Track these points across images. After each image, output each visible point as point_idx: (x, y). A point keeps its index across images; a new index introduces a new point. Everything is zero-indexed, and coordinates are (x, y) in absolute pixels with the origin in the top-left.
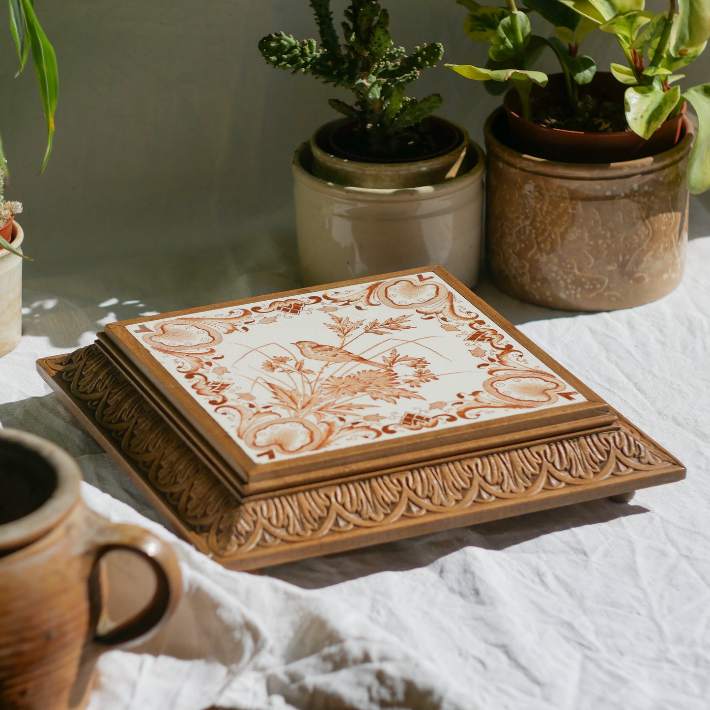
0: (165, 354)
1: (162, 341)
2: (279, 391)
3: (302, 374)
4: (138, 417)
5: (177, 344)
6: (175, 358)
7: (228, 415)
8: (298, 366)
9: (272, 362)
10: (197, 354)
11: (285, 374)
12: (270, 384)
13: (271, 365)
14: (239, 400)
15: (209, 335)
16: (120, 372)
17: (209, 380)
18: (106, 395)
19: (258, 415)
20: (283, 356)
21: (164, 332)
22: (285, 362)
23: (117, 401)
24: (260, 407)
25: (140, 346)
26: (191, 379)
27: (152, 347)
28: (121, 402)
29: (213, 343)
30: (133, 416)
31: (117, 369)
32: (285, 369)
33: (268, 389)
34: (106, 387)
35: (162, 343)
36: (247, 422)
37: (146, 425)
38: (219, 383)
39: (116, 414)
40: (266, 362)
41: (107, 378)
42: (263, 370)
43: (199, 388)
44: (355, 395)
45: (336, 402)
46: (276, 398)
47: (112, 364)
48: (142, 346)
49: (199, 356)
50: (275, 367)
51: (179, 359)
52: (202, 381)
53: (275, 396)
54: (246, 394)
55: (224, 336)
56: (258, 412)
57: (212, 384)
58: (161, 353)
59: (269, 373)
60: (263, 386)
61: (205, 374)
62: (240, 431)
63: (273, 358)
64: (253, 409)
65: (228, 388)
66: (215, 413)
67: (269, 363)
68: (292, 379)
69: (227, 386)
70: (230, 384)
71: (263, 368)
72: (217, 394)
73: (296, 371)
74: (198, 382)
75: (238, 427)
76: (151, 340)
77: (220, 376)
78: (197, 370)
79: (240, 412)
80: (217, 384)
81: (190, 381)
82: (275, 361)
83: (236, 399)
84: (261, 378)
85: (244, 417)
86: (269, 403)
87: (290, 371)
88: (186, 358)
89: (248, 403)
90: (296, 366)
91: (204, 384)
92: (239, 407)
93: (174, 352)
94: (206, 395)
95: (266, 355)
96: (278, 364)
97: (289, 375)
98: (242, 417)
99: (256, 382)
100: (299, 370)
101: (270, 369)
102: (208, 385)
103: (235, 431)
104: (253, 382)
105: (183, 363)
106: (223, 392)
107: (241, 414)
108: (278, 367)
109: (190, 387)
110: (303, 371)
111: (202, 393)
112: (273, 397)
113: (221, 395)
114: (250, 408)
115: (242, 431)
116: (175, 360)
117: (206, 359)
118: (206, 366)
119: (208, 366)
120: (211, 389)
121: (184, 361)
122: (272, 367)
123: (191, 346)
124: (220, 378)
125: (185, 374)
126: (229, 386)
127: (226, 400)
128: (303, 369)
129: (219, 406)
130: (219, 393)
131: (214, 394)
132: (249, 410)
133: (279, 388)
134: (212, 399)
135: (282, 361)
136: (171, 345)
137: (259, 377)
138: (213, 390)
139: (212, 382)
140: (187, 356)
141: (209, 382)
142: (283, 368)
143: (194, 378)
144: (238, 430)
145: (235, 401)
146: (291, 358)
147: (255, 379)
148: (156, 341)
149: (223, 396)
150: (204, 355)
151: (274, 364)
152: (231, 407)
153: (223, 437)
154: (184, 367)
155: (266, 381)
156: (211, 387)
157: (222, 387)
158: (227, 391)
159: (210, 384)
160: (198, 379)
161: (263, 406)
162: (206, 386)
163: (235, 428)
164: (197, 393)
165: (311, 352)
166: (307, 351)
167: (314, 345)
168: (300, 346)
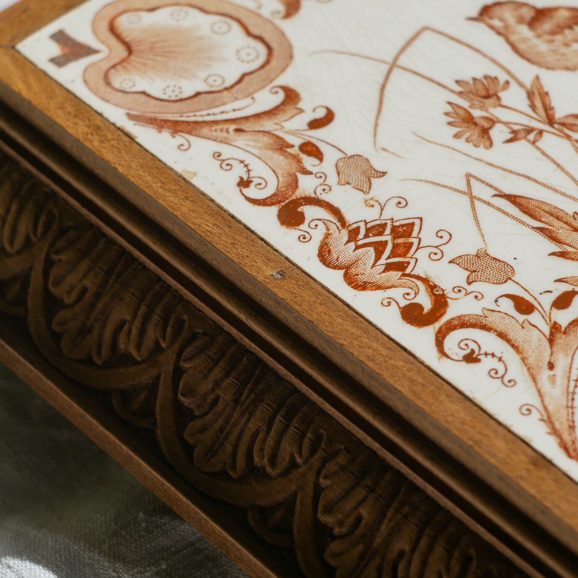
0: (179, 139)
1: (142, 84)
2: (557, 224)
3: (568, 137)
4: (179, 354)
5: (188, 89)
6: (213, 146)
7: (488, 363)
8: (538, 104)
9: (464, 103)
10: (258, 116)
11: (522, 146)
12: (512, 199)
13: (469, 120)
14: (476, 287)
15: (249, 33)
16: (54, 194)
17: (350, 217)
18: (39, 266)
19: (560, 339)
20: (479, 75)
21: (128, 47)
22: (499, 98)
23: (85, 290)
24: (547, 301)
25: (99, 122)
26: (301, 227)
27: (131, 117)
28: (98, 296)
29: (274, 62)
30: (157, 349)
31: (41, 184)
32: (516, 128)
33: (523, 223)
34: (28, 243)
35: (144, 93)
36: (553, 379)
37: (217, 384)
38: (383, 226)
39: (95, 333)
40: (449, 109)
41: (19, 212)
42: (461, 144)
43: (343, 260)
46: (563, 255)
47: (16, 163)
48: (100, 115)
49: (268, 125)
50: (486, 124)
51: (227, 151)
52: (333, 229)
53: (556, 248)
54: (477, 256)
55: (286, 26)
56: (555, 328)
57: (366, 236)
58: (166, 134)
59: (481, 152)
60: (499, 209)
61: (325, 197)
62: (557, 425)
63: (458, 89)
64: (535, 318)
65: (415, 241)
66: (445, 359)
67: (461, 112)
68: (558, 165)
69: (409, 234)
70: (413, 224)
71: (457, 136)
72: (404, 275)
73: (546, 127)
74: (327, 236)
75: (541, 408)
76: (113, 88)
77: (368, 197)
78: (294, 184)
79: (509, 341)
80: (381, 234)
81: (303, 239)
82: (470, 100)
83: (465, 285)
84: (478, 179)
85: (531, 360)
86: (560, 280)
87: (529, 130)
88: (241, 140)
89: (508, 296)
90: (533, 107)
91: (346, 238)
92: (492, 320)
93: (196, 123)
94: (379, 287)
95: (432, 80)
96: (486, 111)
97: (538, 148)
98: (523, 360)
99: (472, 198)
100: (551, 121)
101: (475, 133)
102: (360, 243)
103: (543, 428)
104: (466, 200)
105: (242, 162)
106: (413, 262)
107: (513, 346)
108: (493, 122)
109: (317, 259)
110: (563, 124)
111: (362, 278)
112: (553, 254)
113: (418, 278)
114: (524, 317)
115: (561, 425)
116: (217, 155)
117: (294, 133)
118: (309, 162)
119: (315, 161)
120: (378, 258)
121: (242, 155)
122: (475, 124)
123: (226, 89)
124: (372, 202)
125: (274, 210)
126: (415, 234)
127: (443, 296)
128: (559, 114)
129: (437, 325)
130: (408, 271)
131: (395, 275)
132: (526, 325)
133: (546, 208)
134: (403, 303)
135: (487, 96)
136: (173, 98)
137: (469, 176)
138: (383, 261)
139: (362, 225)
140: (238, 130)
141: (355, 226)
142: (506, 124)
143: (307, 221)
144: (549, 420)
145: (467, 294)
146: (503, 77)
147: (464, 188)
148: (128, 90)
149: (425, 281)
150: (280, 118)
151: (477, 113)
152: (473, 326)
153: (531, 467)
154: (256, 181)
155: (496, 189)
156: (371, 250)
157: (400, 241)
158: (422, 255)
159: (361, 236)
160: (320, 223)
161: (552, 297)
162: (357, 247)
163: (535, 415)
164: (349, 284)
165: (536, 41)
166: (525, 40)
167: (528, 14)
168: (496, 23)
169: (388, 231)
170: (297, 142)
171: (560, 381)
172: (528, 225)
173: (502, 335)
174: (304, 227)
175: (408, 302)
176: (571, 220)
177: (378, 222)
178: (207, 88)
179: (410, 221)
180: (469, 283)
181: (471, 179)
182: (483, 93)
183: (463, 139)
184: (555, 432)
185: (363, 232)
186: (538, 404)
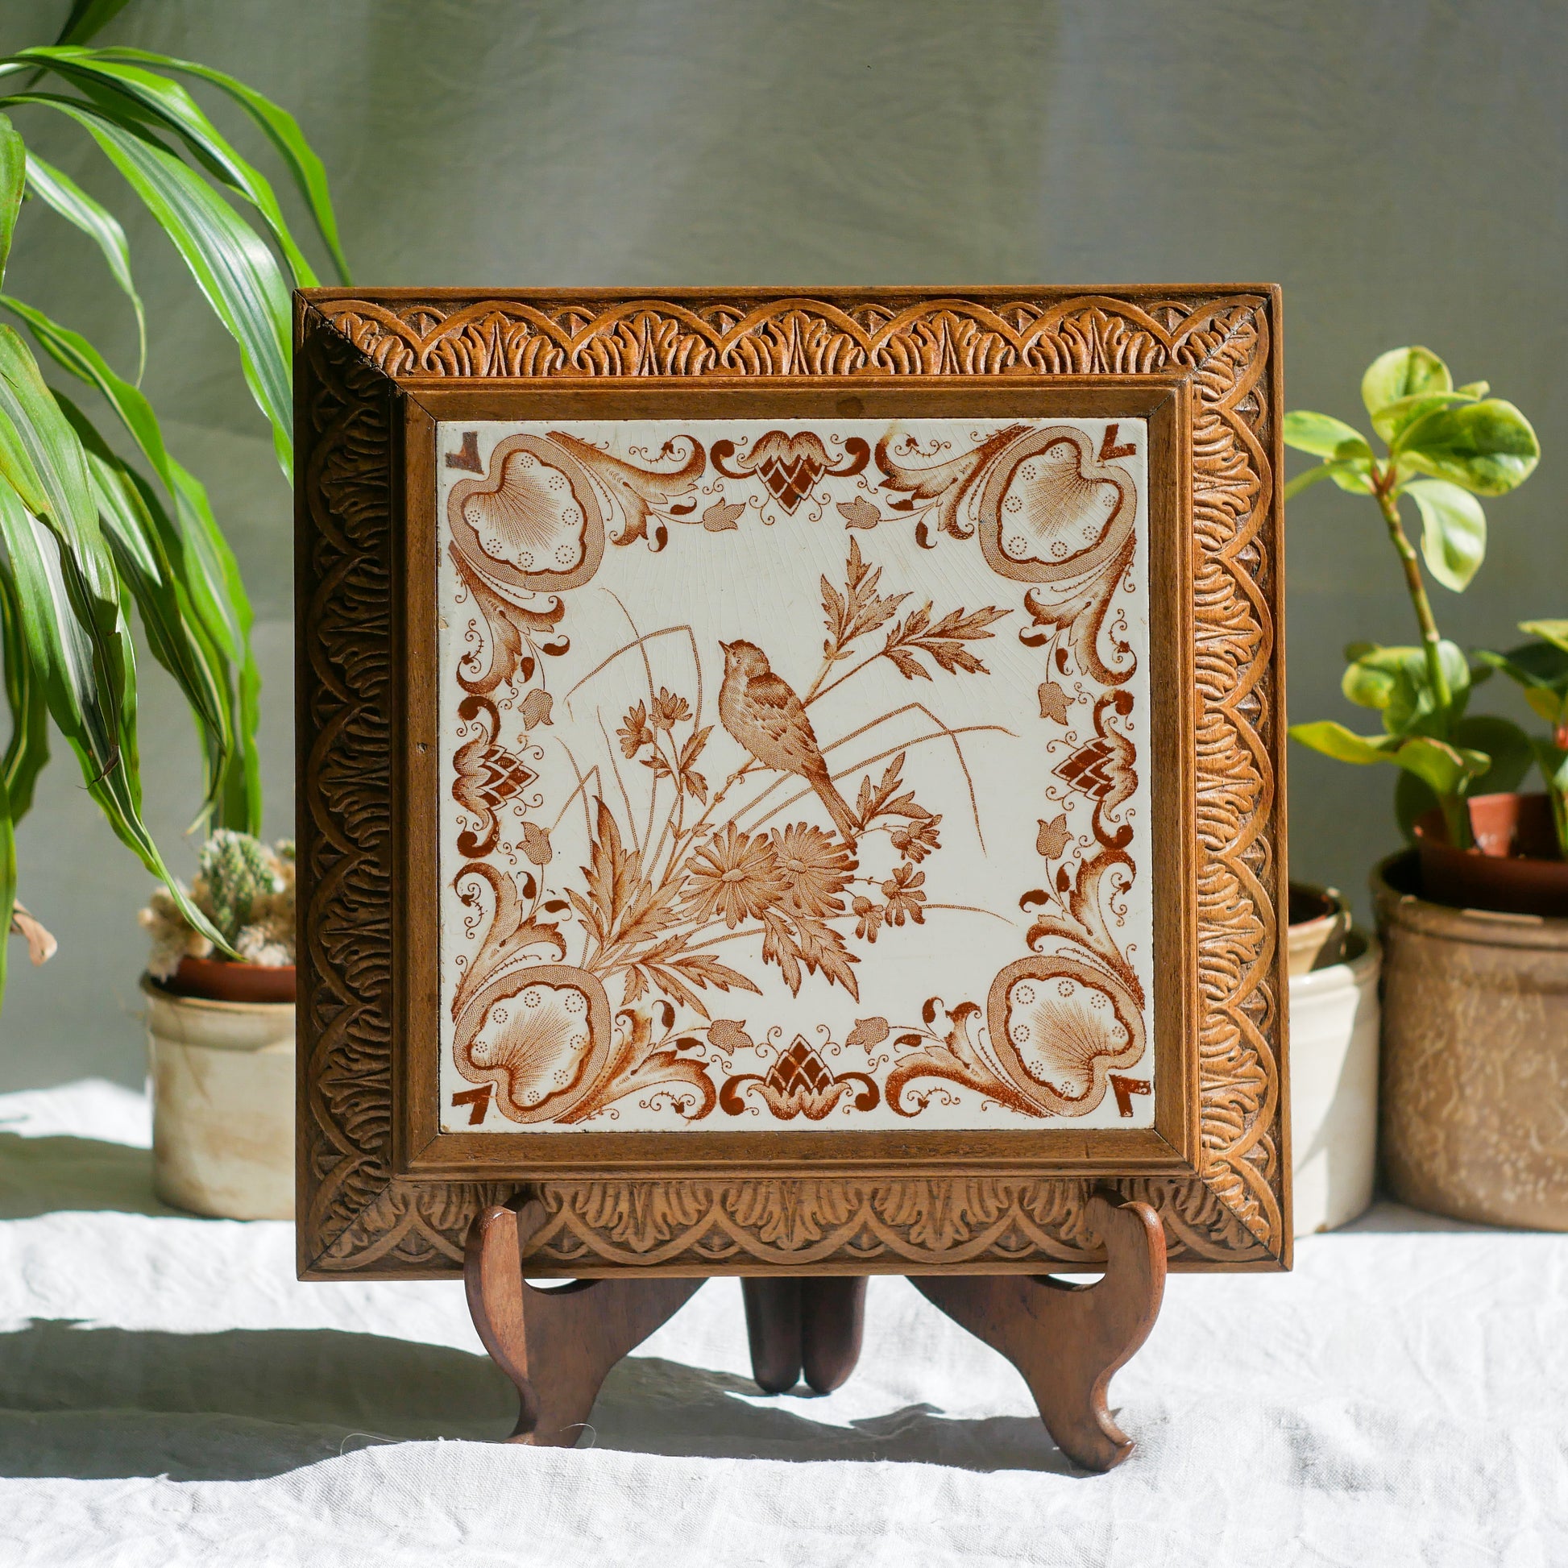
0: (463, 590)
1: (481, 524)
2: (608, 848)
3: (680, 790)
5: (505, 553)
6: (476, 614)
7: (472, 911)
8: (691, 749)
9: (649, 710)
10: (524, 612)
11: (648, 773)
12: (602, 807)
13: (638, 726)
14: (520, 854)
15: (582, 538)
17: (500, 740)
19: (526, 930)
20: (680, 695)
21: (502, 484)
22: (672, 724)
24: (546, 898)
25: (430, 534)
26: (467, 722)
27: (452, 547)
29: (574, 575)
32: (659, 756)
33: (590, 831)
35: (477, 533)
36: (495, 953)
38: (512, 762)
40: (636, 706)
42: (615, 740)
43: (467, 769)
44: (740, 928)
45: (691, 942)
46: (587, 873)
48: (437, 529)
49: (523, 624)
50: (645, 737)
51: (481, 626)
52: (484, 739)
53: (589, 864)
54: (541, 832)
55: (609, 554)
56: (532, 920)
57: (496, 762)
58: (459, 580)
59: (620, 757)
60: (587, 809)
61: (502, 712)
62: (466, 985)
63: (657, 695)
64: (528, 904)
65: (519, 789)
66: (453, 887)
67: (641, 714)
68: (653, 806)
69: (519, 781)
70: (530, 776)
71: (619, 732)
72: (489, 809)
73: (676, 772)
74: (476, 742)
75: (469, 966)
76: (462, 512)
77: (525, 733)
78: (493, 685)
79: (498, 907)
80: (505, 767)
81: (460, 732)
82: (655, 709)
83: (514, 847)
84: (598, 776)
85: (496, 930)
86: (567, 890)
87: (664, 765)
88: (497, 624)
89: (529, 875)
90: (685, 748)
91: (483, 753)
92: (504, 885)
93: (484, 585)
94: (467, 806)
95: (649, 674)
96: (656, 727)
97: (655, 783)
98: (493, 926)
99: (581, 787)
100: (682, 770)
101: (631, 738)
102: (488, 764)
103: (457, 980)
104: (577, 784)
105: (481, 641)
106: (503, 803)
107: (497, 912)
108: (651, 738)
109: (453, 754)
110: (688, 777)
111: (464, 790)
112: (583, 868)
113: (494, 818)
114: (524, 898)
115: (468, 987)
116: (473, 623)
117: (531, 644)
118: (519, 674)
119: (522, 678)
120: (486, 784)
121: (486, 636)
122: (639, 732)
123: (526, 572)
124: (523, 739)
125: (465, 695)
126: (523, 785)
127: (495, 843)
128: (694, 768)
129: (472, 861)
130: (493, 808)
131: (485, 804)
132: (518, 904)
133: (613, 832)
134: (469, 829)
135: (667, 717)
136: (489, 553)
137: (596, 768)
138: (487, 788)
139: (502, 751)
140: (502, 613)
141: (497, 748)
142: (657, 747)
143: (475, 720)
144: (465, 978)
145: (509, 854)
146: (692, 710)
147: (583, 776)
148: (470, 522)
149: (496, 823)
150: (537, 625)
151: (648, 724)
152: (490, 879)
153: (426, 998)
154: (475, 663)
155: (600, 792)
156: (489, 773)
157: (511, 782)
158: (512, 803)
159: (493, 759)
160: (480, 728)
161: (552, 898)
162: (483, 766)
163: (462, 968)
164: (454, 788)
165: (741, 697)
166: (735, 690)
167: (760, 670)
168: (733, 661)
169: (511, 769)
170: (526, 652)
171: (497, 958)
172: (591, 836)
173: (498, 899)
174: (469, 723)
175: (471, 830)
176: (617, 853)
177: (512, 757)
178: (515, 563)
179: (530, 772)
180: (517, 847)
181: (595, 773)
182: (668, 712)
183: (620, 738)
184: (461, 988)
185: (497, 757)
186: (470, 963)
